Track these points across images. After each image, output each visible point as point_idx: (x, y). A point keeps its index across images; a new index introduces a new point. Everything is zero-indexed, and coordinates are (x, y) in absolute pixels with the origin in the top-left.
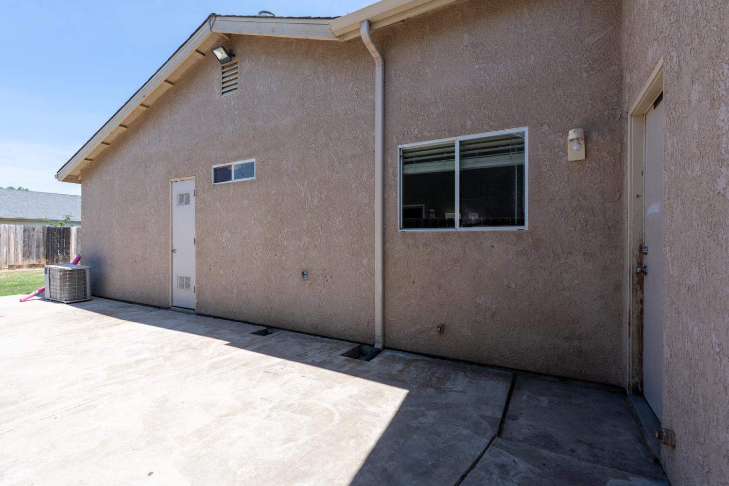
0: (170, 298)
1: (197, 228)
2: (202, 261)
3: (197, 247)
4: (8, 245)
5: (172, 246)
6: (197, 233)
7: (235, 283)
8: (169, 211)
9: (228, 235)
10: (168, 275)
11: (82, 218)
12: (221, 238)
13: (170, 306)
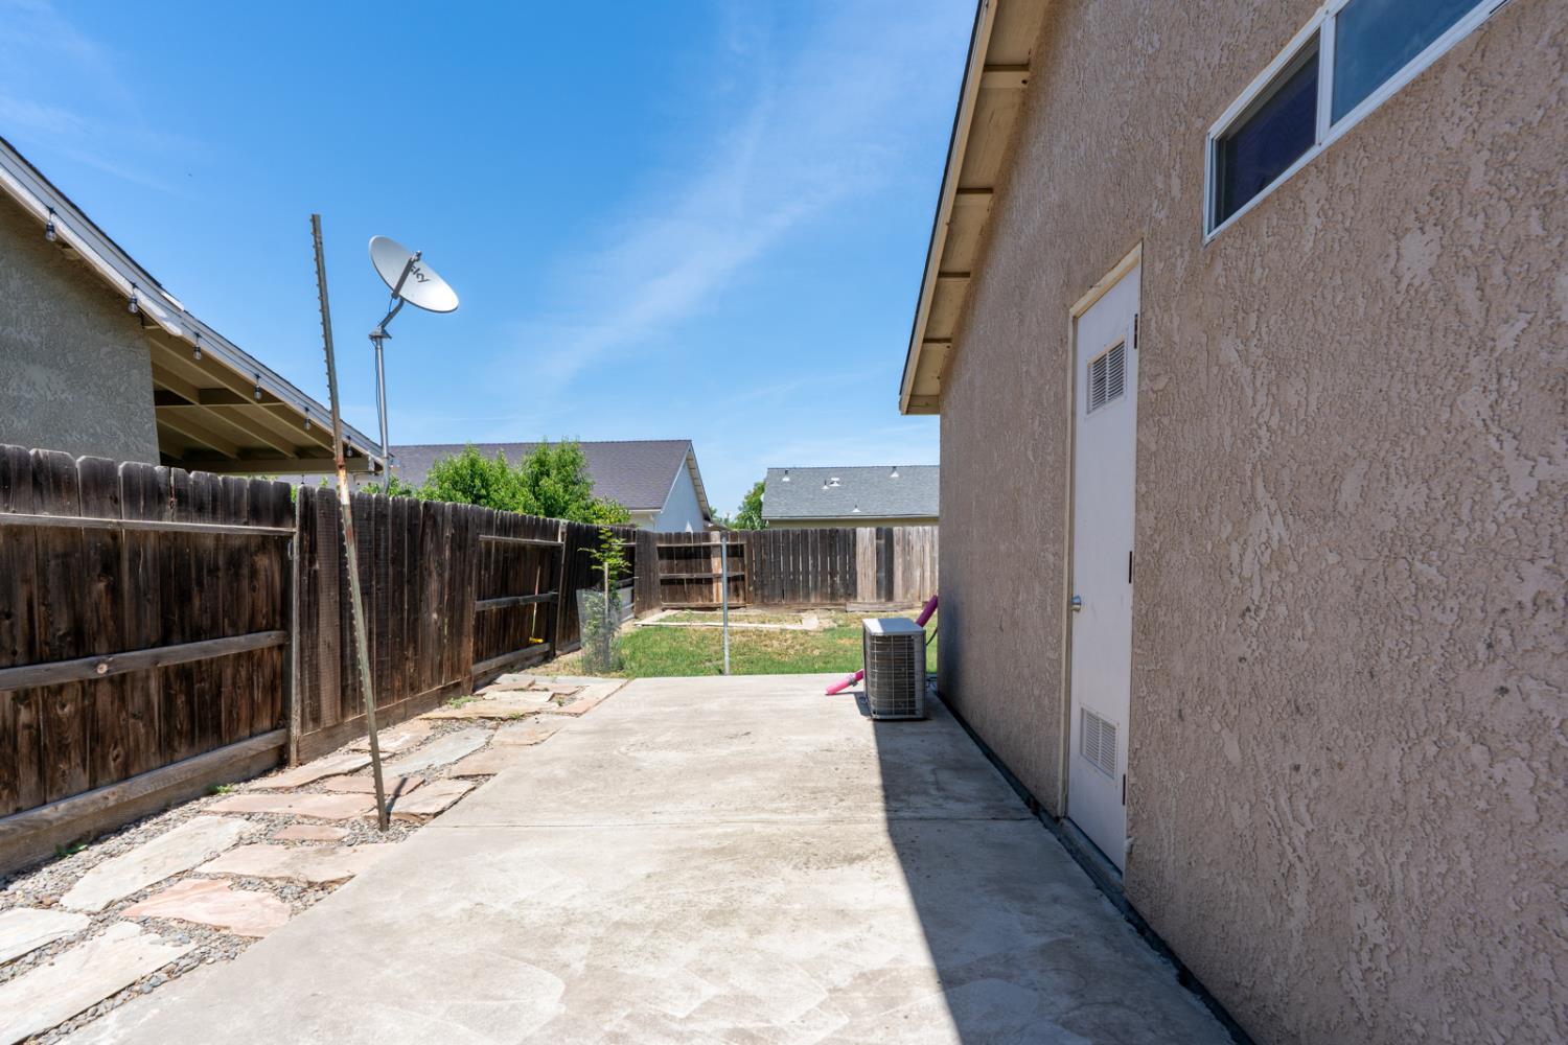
0: (1060, 784)
1: (1141, 500)
2: (1153, 667)
3: (1138, 594)
4: (923, 566)
5: (1071, 584)
6: (1139, 527)
7: (1301, 852)
8: (1064, 443)
9: (1278, 530)
10: (1057, 695)
11: (941, 511)
12: (1235, 550)
13: (1059, 814)
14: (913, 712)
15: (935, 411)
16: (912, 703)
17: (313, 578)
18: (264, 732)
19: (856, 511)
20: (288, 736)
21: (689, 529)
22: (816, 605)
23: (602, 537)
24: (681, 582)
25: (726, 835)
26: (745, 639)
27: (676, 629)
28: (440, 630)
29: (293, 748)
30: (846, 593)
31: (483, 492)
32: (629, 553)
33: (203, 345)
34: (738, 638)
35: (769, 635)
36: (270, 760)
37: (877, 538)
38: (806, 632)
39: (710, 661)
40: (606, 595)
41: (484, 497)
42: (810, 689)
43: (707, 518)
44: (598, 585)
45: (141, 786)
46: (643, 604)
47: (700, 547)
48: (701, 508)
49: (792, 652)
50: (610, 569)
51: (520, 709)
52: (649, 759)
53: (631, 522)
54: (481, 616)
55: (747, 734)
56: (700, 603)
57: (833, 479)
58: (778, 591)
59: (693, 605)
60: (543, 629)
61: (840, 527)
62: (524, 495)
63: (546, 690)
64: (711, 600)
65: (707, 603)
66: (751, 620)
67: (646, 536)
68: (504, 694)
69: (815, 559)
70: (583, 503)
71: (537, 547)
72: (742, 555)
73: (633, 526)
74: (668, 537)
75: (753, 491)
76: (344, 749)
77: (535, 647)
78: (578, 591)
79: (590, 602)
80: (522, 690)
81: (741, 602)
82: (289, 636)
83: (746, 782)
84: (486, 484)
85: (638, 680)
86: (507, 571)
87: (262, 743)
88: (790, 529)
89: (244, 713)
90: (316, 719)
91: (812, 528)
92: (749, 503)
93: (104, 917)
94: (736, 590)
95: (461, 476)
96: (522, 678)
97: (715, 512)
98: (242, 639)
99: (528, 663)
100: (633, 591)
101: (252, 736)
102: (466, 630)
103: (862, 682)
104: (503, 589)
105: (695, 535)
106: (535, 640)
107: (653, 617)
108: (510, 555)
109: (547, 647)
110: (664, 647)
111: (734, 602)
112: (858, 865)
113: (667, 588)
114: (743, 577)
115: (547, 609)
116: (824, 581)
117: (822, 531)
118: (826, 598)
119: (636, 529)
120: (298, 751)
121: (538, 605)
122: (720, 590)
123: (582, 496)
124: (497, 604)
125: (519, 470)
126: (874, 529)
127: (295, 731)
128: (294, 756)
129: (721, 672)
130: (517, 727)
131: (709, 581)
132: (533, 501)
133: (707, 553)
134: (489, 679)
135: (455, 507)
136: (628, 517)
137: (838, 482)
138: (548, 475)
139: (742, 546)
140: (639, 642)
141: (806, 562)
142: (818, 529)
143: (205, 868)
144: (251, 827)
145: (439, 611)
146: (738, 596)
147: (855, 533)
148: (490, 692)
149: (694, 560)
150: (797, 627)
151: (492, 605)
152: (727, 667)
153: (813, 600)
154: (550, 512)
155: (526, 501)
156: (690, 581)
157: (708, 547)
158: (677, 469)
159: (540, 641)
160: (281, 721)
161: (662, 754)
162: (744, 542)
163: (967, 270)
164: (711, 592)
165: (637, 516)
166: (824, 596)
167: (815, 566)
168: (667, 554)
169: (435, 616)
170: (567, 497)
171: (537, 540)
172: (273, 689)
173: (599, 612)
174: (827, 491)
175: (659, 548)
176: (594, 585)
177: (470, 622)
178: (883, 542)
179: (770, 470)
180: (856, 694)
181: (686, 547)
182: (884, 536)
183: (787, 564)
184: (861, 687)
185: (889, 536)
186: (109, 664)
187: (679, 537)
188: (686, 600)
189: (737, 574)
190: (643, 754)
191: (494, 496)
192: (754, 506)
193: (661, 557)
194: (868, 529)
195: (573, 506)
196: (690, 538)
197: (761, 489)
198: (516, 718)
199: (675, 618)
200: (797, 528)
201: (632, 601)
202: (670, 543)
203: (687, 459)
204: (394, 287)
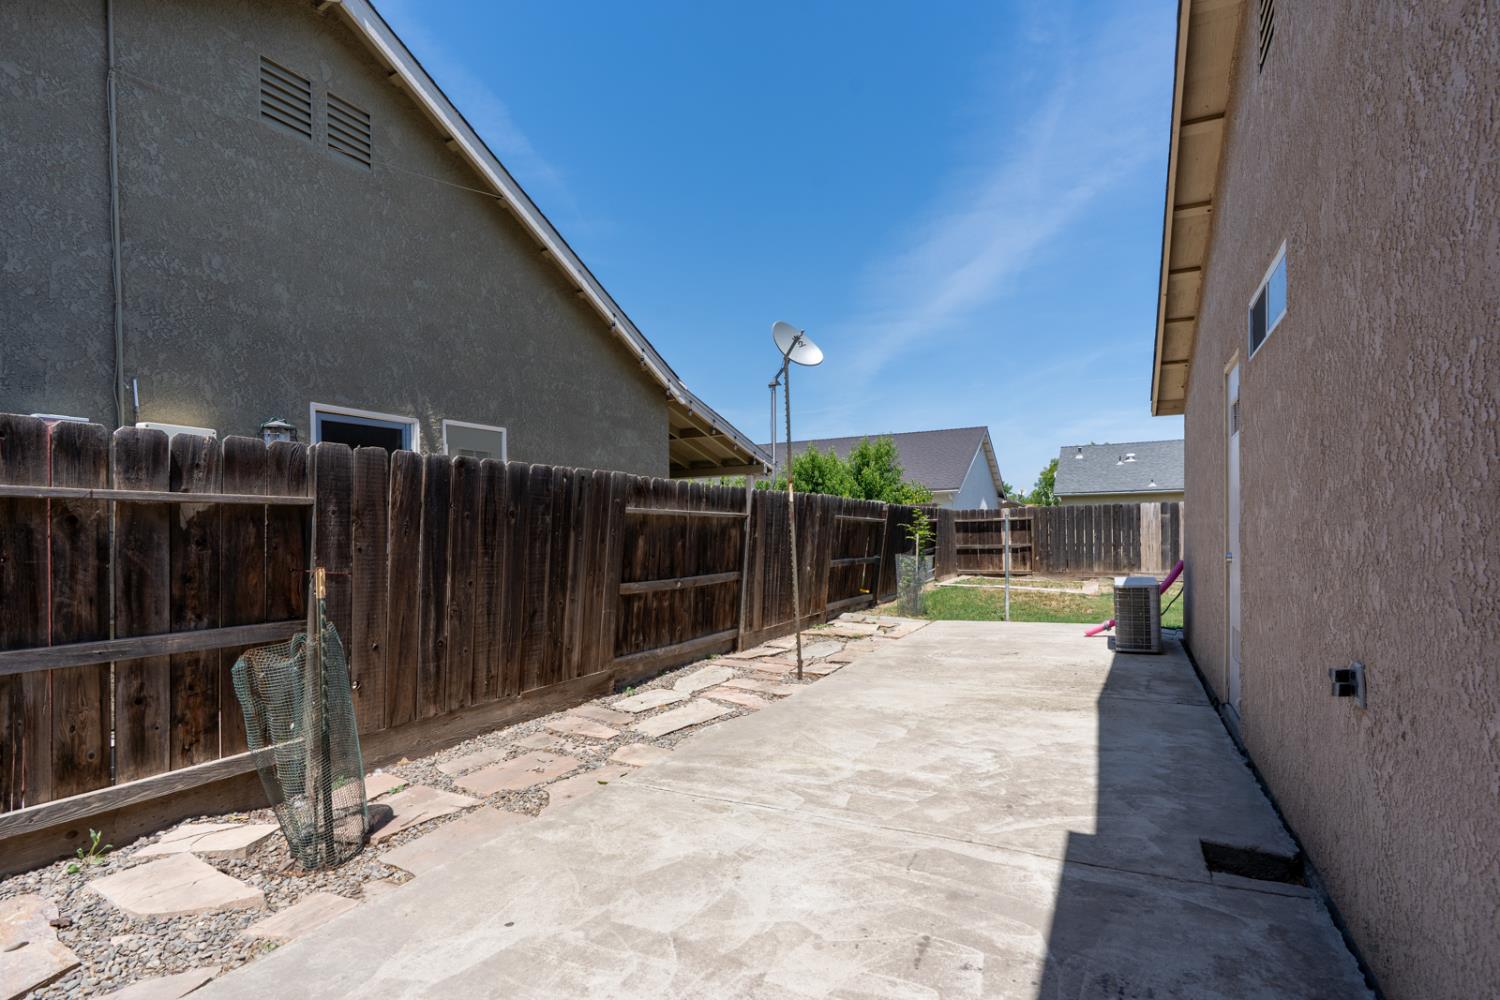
0: (1224, 681)
3: (1241, 549)
5: (1227, 545)
8: (1224, 452)
10: (1223, 620)
13: (1224, 701)
14: (1149, 647)
15: (1181, 413)
16: (1149, 640)
17: (755, 541)
18: (728, 629)
19: (1153, 485)
20: (738, 633)
21: (984, 506)
22: (1099, 574)
23: (915, 515)
24: (974, 552)
25: (993, 695)
26: (1027, 599)
27: (969, 589)
28: (811, 577)
29: (740, 641)
30: (1129, 563)
31: (820, 481)
32: (933, 527)
33: (695, 408)
34: (1020, 599)
35: (1049, 597)
36: (729, 645)
37: (1162, 513)
38: (1084, 596)
39: (995, 612)
40: (916, 558)
41: (821, 484)
42: (1075, 632)
43: (1001, 496)
44: (912, 551)
45: (686, 647)
46: (942, 571)
47: (992, 522)
48: (996, 486)
49: (1067, 610)
50: (920, 539)
51: (861, 633)
52: (947, 661)
53: (933, 502)
54: (832, 570)
55: (1016, 653)
56: (991, 570)
57: (1128, 455)
58: (1062, 561)
59: (985, 571)
60: (869, 584)
61: (1124, 503)
62: (850, 482)
63: (874, 623)
64: (1001, 568)
65: (997, 570)
66: (1035, 584)
67: (945, 514)
68: (845, 623)
69: (1098, 531)
70: (894, 487)
71: (868, 522)
72: (1030, 529)
73: (935, 505)
74: (965, 514)
75: (1048, 467)
76: (762, 646)
77: (863, 597)
78: (897, 555)
79: (905, 563)
80: (858, 622)
81: (1028, 570)
82: (742, 576)
83: (1011, 675)
84: (822, 474)
85: (938, 621)
86: (849, 539)
87: (727, 635)
88: (1075, 505)
89: (721, 617)
90: (751, 625)
91: (1095, 504)
92: (1045, 479)
93: (695, 695)
94: (1024, 559)
95: (806, 470)
96: (859, 616)
97: (1011, 488)
98: (724, 575)
99: (859, 607)
100: (934, 559)
101: (724, 630)
102: (824, 580)
103: (1113, 628)
104: (845, 554)
105: (987, 512)
106: (864, 591)
107: (950, 581)
108: (850, 529)
109: (871, 597)
110: (959, 601)
111: (1021, 570)
112: (1071, 713)
113: (962, 556)
114: (1030, 548)
115: (873, 568)
116: (1107, 552)
117: (1105, 506)
118: (1110, 568)
119: (938, 508)
120: (742, 642)
121: (867, 566)
122: (1007, 559)
123: (894, 481)
124: (843, 563)
125: (846, 462)
126: (1158, 505)
127: (742, 631)
128: (740, 645)
129: (1002, 619)
130: (859, 642)
131: (1000, 552)
132: (856, 487)
133: (997, 527)
134: (834, 615)
135: (822, 497)
136: (931, 497)
137: (1133, 458)
138: (868, 466)
139: (1029, 521)
140: (939, 597)
141: (1089, 535)
142: (1102, 505)
143: (725, 684)
144: (735, 672)
145: (811, 566)
146: (1025, 564)
147: (1139, 509)
148: (837, 623)
149: (986, 534)
150: (1077, 591)
151: (838, 563)
152: (1008, 617)
153: (1096, 570)
154: (869, 496)
155: (852, 487)
156: (983, 551)
157: (1000, 522)
158: (974, 454)
159: (868, 591)
160: (735, 625)
161: (954, 660)
162: (1032, 518)
163: (1192, 315)
164: (1001, 561)
165: (939, 495)
166: (1107, 566)
167: (1098, 538)
168: (963, 528)
169: (809, 568)
170: (882, 483)
171: (868, 518)
172: (733, 605)
173: (910, 571)
174: (1122, 466)
175: (956, 523)
176: (909, 549)
177: (827, 574)
178: (1168, 516)
179: (1064, 449)
180: (1109, 637)
181: (979, 522)
182: (1169, 511)
183: (1071, 536)
184: (1112, 632)
185: (1175, 510)
186: (682, 582)
187: (973, 513)
188: (979, 567)
189: (1025, 545)
190: (943, 658)
191: (828, 483)
192: (1048, 481)
193: (958, 531)
194: (1153, 504)
195: (887, 490)
196: (983, 514)
197: (1055, 465)
198: (857, 637)
199: (968, 581)
200: (1081, 504)
201: (933, 567)
202: (966, 518)
203: (984, 444)
204: (785, 353)
